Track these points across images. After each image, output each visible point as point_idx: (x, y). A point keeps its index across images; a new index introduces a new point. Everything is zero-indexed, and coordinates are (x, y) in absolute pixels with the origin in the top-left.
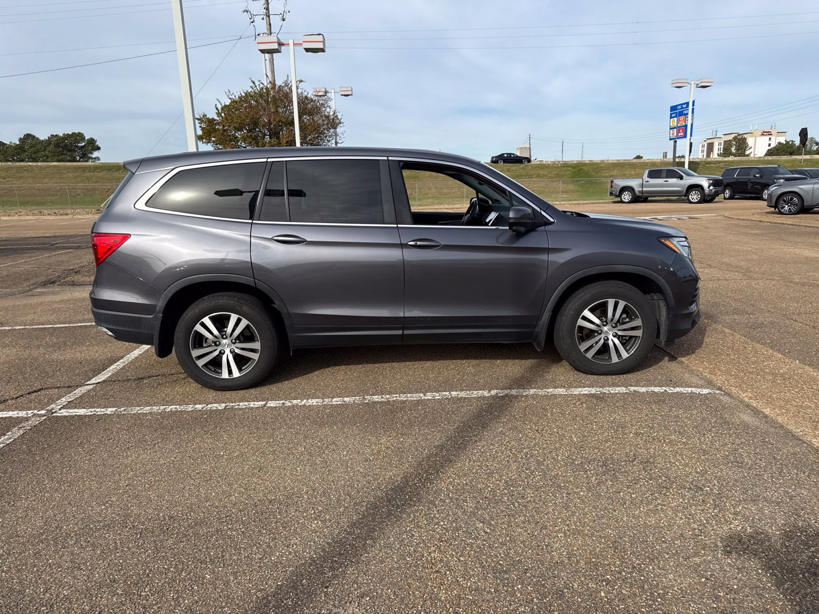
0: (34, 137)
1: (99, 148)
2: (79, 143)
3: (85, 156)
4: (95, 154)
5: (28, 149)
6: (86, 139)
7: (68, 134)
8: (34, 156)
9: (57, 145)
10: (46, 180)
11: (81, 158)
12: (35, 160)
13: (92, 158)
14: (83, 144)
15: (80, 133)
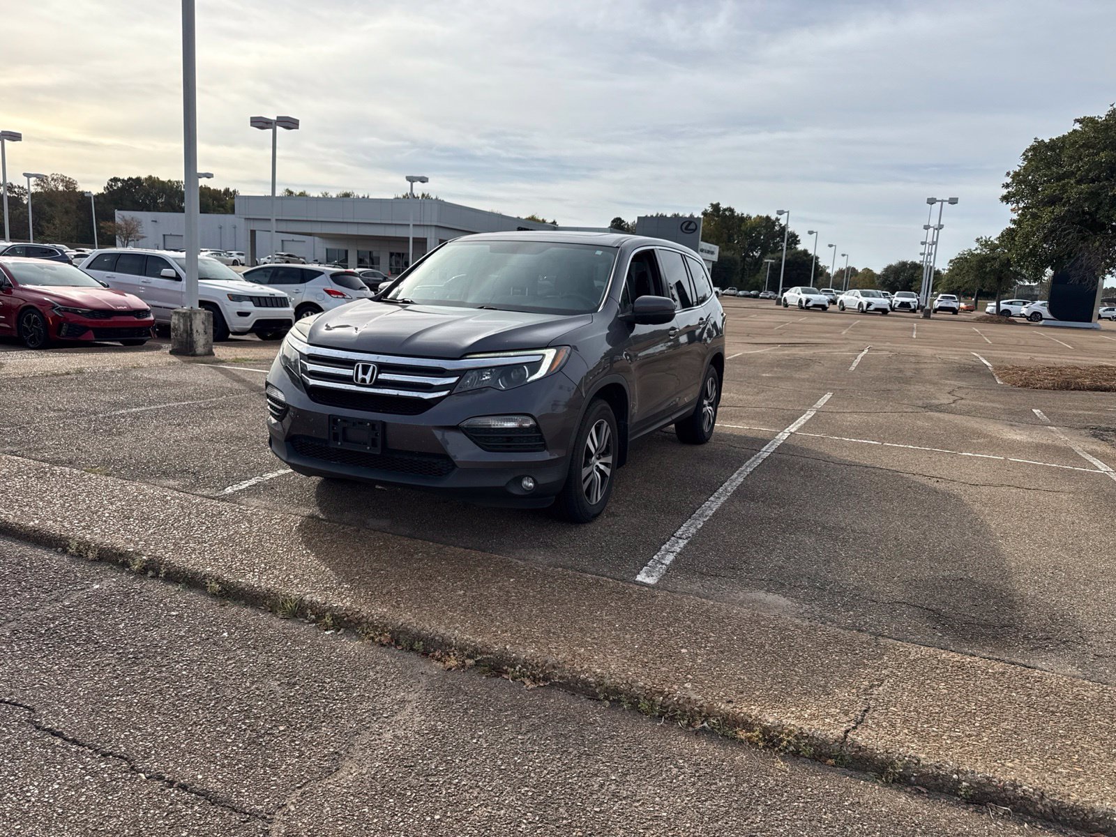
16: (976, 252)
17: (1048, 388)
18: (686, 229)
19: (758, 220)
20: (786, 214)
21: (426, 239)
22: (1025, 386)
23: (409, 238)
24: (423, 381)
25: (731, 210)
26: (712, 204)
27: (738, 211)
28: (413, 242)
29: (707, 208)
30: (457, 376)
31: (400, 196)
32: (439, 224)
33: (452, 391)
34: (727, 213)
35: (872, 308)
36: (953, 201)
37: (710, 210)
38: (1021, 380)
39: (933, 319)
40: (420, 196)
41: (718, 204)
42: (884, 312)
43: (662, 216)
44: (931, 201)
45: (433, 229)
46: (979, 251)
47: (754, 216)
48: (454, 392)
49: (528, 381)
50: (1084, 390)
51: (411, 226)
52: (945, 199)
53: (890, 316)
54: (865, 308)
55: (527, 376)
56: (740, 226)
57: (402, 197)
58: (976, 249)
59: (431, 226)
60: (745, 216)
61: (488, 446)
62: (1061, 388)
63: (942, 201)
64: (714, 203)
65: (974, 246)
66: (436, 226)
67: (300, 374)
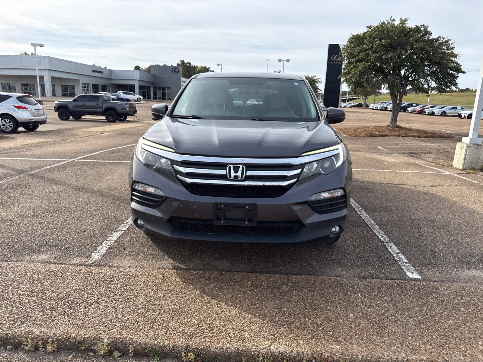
17: (365, 137)
18: (175, 71)
19: (201, 68)
20: (221, 66)
21: (43, 76)
22: (356, 136)
23: (36, 76)
24: (280, 174)
25: (190, 64)
26: (181, 60)
27: (193, 64)
28: (39, 78)
29: (179, 62)
30: (300, 169)
31: (19, 54)
32: (50, 69)
33: (298, 178)
34: (188, 65)
36: (288, 61)
37: (180, 63)
38: (353, 134)
40: (30, 54)
41: (184, 60)
43: (158, 65)
44: (280, 61)
45: (47, 71)
47: (199, 66)
48: (300, 179)
49: (337, 166)
50: (377, 136)
51: (37, 70)
55: (335, 164)
56: (194, 71)
57: (20, 55)
59: (45, 69)
60: (196, 66)
61: (321, 211)
62: (369, 136)
63: (284, 61)
64: (182, 60)
66: (48, 70)
67: (175, 175)
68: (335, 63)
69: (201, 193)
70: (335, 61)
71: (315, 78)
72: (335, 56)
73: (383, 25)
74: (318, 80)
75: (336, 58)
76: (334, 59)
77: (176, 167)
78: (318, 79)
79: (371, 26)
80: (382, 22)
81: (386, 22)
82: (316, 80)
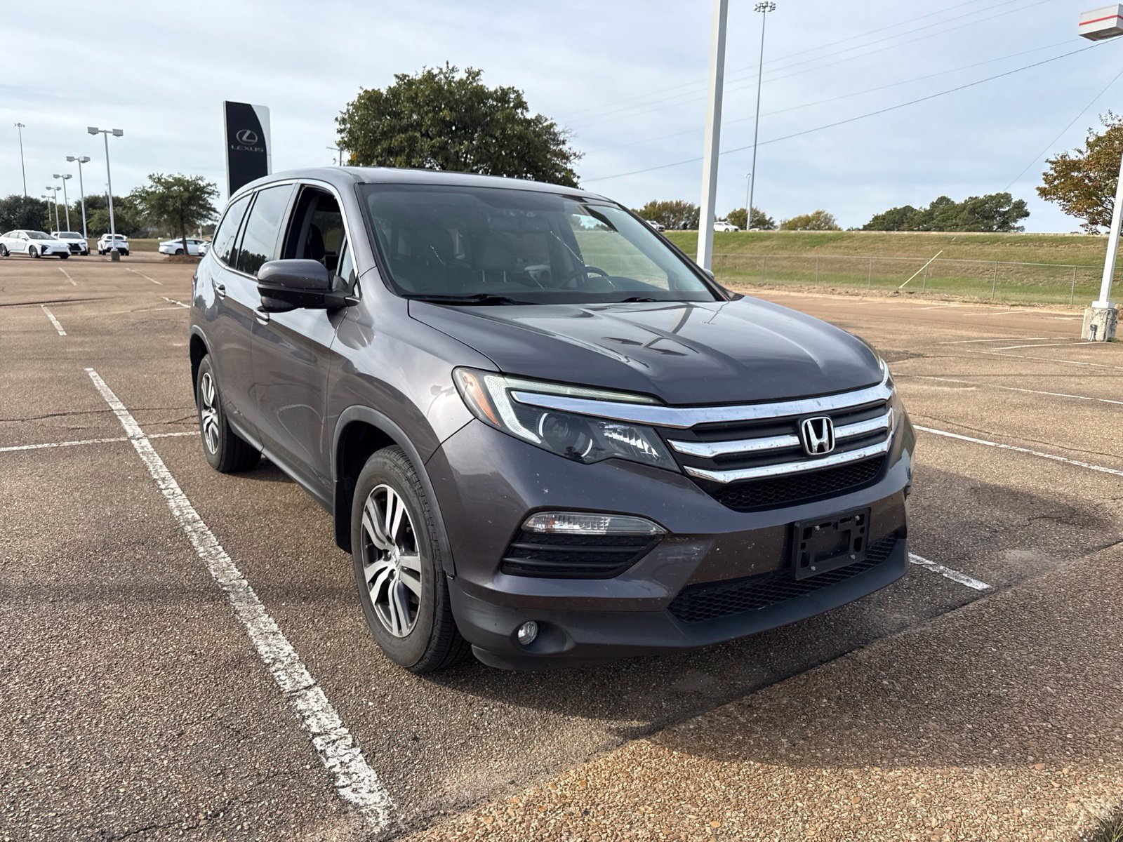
0: (949, 200)
1: (1027, 214)
2: (1002, 207)
3: (1004, 225)
4: (1021, 222)
5: (937, 216)
6: (1013, 201)
7: (990, 196)
8: (941, 224)
9: (973, 211)
10: (899, 253)
11: (999, 227)
12: (941, 230)
13: (1013, 228)
14: (1007, 209)
15: (1006, 194)
16: (150, 190)
35: (48, 252)
36: (118, 133)
39: (124, 261)
42: (64, 256)
44: (94, 131)
46: (153, 189)
52: (108, 130)
53: (71, 260)
54: (39, 252)
58: (151, 187)
63: (105, 132)
65: (148, 184)
67: (676, 468)
68: (247, 148)
69: (748, 505)
70: (247, 144)
71: (200, 182)
72: (245, 132)
73: (430, 77)
74: (209, 188)
75: (247, 138)
76: (244, 138)
77: (680, 446)
78: (209, 185)
79: (405, 76)
80: (428, 68)
81: (435, 72)
82: (204, 187)
